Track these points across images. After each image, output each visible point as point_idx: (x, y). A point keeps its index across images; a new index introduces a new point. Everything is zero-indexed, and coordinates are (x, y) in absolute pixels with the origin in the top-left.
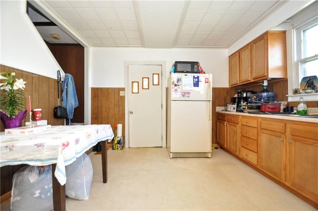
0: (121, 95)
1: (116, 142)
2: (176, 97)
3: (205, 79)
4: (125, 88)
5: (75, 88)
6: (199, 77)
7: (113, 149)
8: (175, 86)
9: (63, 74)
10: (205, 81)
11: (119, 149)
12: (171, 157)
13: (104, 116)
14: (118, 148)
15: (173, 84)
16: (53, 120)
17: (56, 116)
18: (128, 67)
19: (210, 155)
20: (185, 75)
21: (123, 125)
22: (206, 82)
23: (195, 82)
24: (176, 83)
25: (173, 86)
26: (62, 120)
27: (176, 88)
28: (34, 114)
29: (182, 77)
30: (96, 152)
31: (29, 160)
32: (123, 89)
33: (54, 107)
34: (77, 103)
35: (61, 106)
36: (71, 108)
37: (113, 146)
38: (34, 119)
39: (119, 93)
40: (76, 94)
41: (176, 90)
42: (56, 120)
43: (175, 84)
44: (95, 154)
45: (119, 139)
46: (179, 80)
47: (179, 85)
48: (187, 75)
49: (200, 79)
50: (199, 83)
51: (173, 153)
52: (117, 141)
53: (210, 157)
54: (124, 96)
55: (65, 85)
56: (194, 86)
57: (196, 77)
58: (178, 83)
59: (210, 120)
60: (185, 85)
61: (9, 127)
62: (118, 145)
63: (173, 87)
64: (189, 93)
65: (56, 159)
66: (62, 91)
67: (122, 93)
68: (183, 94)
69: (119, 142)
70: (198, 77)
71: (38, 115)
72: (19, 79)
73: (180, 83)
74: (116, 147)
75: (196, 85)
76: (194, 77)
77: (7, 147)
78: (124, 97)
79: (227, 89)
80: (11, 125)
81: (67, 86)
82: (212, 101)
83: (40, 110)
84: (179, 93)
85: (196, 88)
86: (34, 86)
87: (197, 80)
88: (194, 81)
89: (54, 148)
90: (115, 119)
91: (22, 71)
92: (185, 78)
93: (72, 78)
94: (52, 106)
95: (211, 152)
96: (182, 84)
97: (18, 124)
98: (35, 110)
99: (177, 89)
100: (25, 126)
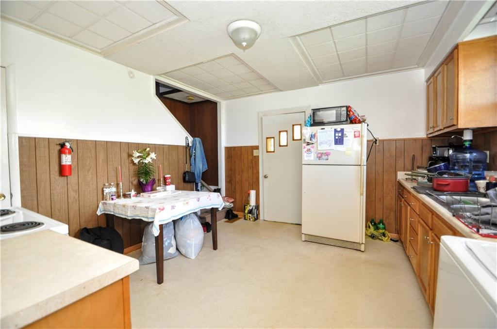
0: (254, 155)
1: (246, 211)
2: (309, 160)
3: (355, 132)
4: (258, 146)
5: (203, 151)
6: (345, 130)
7: (245, 219)
8: (308, 145)
9: (191, 139)
10: (355, 135)
11: (252, 220)
12: (303, 240)
13: (237, 180)
14: (250, 219)
15: (304, 143)
16: (182, 184)
17: (185, 181)
18: (262, 118)
19: (362, 248)
20: (322, 129)
21: (256, 192)
22: (355, 137)
23: (337, 138)
24: (308, 140)
25: (304, 145)
26: (192, 184)
27: (309, 147)
28: (165, 179)
29: (317, 132)
30: (227, 220)
31: (144, 217)
32: (257, 148)
33: (183, 172)
34: (206, 167)
35: (189, 171)
36: (199, 173)
37: (245, 216)
38: (165, 184)
39: (252, 152)
40: (205, 157)
41: (309, 150)
42: (185, 184)
43: (308, 143)
44: (226, 222)
45: (251, 208)
46: (312, 137)
47: (313, 143)
48: (324, 129)
49: (345, 133)
50: (344, 138)
51: (305, 234)
52: (249, 210)
53: (364, 250)
54: (258, 156)
55: (193, 150)
56: (335, 144)
57: (339, 130)
58: (311, 140)
59: (362, 194)
60: (321, 143)
61: (144, 191)
62: (250, 215)
63: (304, 147)
64: (327, 154)
65: (154, 218)
66: (191, 157)
67: (255, 153)
68: (320, 155)
69: (250, 212)
70: (342, 130)
71: (168, 181)
72: (152, 153)
73: (314, 141)
74: (248, 217)
75: (340, 142)
76: (336, 131)
77: (133, 206)
78: (257, 158)
79: (422, 139)
80: (146, 189)
81: (195, 150)
82: (367, 165)
83: (169, 176)
84: (312, 154)
85: (339, 147)
86: (165, 156)
87: (340, 135)
88: (335, 136)
89: (154, 211)
90: (249, 183)
91: (155, 144)
92: (322, 132)
93: (201, 141)
94: (182, 171)
95: (364, 242)
96: (317, 141)
97: (150, 189)
98: (166, 176)
99: (311, 149)
100: (156, 190)
